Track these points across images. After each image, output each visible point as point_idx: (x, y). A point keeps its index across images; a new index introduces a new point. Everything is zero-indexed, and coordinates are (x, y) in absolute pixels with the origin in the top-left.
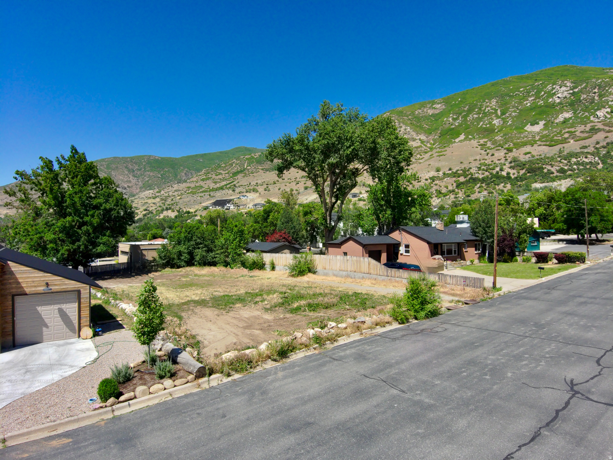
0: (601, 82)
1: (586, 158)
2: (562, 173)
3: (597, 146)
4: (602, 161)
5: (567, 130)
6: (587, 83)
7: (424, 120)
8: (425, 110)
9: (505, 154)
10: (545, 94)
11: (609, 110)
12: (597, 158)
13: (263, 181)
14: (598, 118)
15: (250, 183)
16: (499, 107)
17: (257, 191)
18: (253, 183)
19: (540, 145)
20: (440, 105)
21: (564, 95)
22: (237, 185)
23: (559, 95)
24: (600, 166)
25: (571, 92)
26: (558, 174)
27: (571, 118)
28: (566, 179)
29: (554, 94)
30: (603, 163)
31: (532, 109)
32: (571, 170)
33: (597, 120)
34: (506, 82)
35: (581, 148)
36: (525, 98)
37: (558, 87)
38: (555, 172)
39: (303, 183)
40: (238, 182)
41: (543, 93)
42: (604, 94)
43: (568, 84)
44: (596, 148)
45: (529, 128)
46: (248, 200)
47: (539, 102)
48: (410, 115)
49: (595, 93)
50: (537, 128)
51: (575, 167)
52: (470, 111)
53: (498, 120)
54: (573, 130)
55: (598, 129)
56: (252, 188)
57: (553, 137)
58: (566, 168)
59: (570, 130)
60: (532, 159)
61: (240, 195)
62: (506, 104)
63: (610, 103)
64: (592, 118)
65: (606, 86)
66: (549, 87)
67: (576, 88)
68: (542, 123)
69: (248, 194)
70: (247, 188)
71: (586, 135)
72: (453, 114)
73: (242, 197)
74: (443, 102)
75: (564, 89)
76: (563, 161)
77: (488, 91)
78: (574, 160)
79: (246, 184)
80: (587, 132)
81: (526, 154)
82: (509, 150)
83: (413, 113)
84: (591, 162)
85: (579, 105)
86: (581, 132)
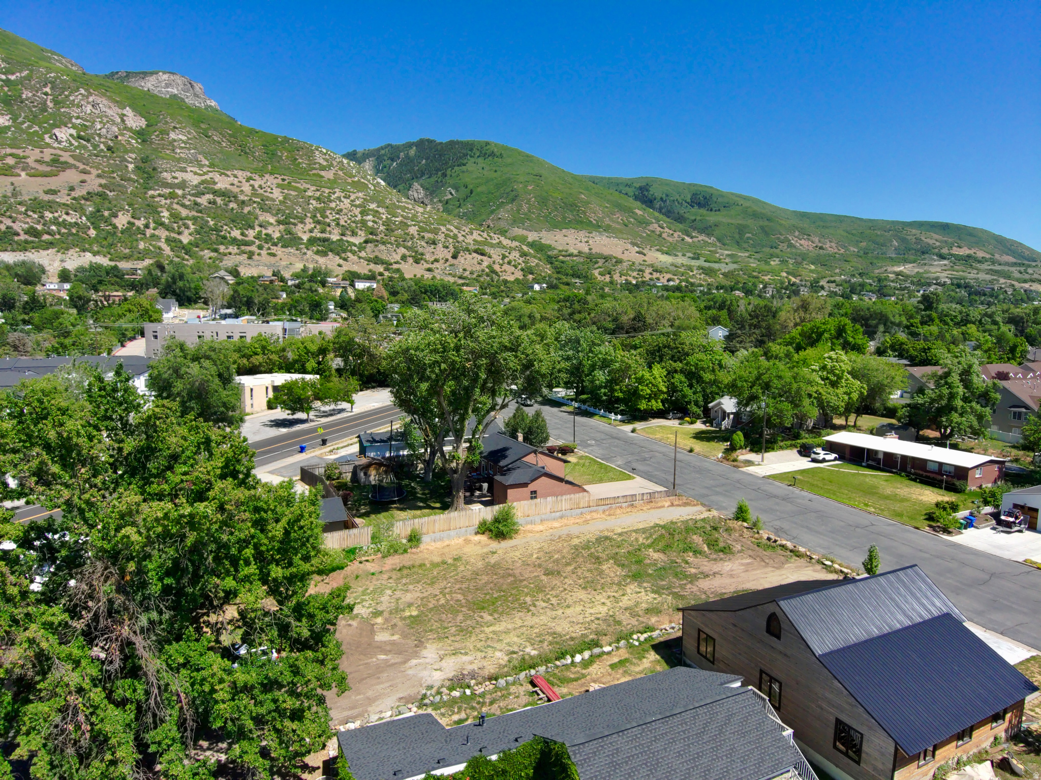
0: (56, 78)
1: (67, 214)
2: (35, 236)
3: (74, 194)
4: (92, 223)
5: (9, 151)
6: (31, 71)
11: (73, 132)
12: (84, 218)
14: (60, 142)
24: (93, 233)
26: (27, 237)
27: (9, 128)
28: (47, 249)
30: (95, 228)
32: (49, 233)
33: (56, 145)
35: (46, 193)
38: (22, 233)
42: (63, 102)
44: (74, 199)
49: (46, 94)
51: (54, 228)
54: (20, 152)
55: (66, 163)
58: (39, 227)
59: (14, 151)
63: (74, 120)
64: (48, 140)
65: (65, 89)
67: (13, 74)
71: (45, 168)
76: (30, 213)
78: (48, 215)
80: (47, 164)
84: (76, 223)
85: (20, 108)
86: (36, 161)
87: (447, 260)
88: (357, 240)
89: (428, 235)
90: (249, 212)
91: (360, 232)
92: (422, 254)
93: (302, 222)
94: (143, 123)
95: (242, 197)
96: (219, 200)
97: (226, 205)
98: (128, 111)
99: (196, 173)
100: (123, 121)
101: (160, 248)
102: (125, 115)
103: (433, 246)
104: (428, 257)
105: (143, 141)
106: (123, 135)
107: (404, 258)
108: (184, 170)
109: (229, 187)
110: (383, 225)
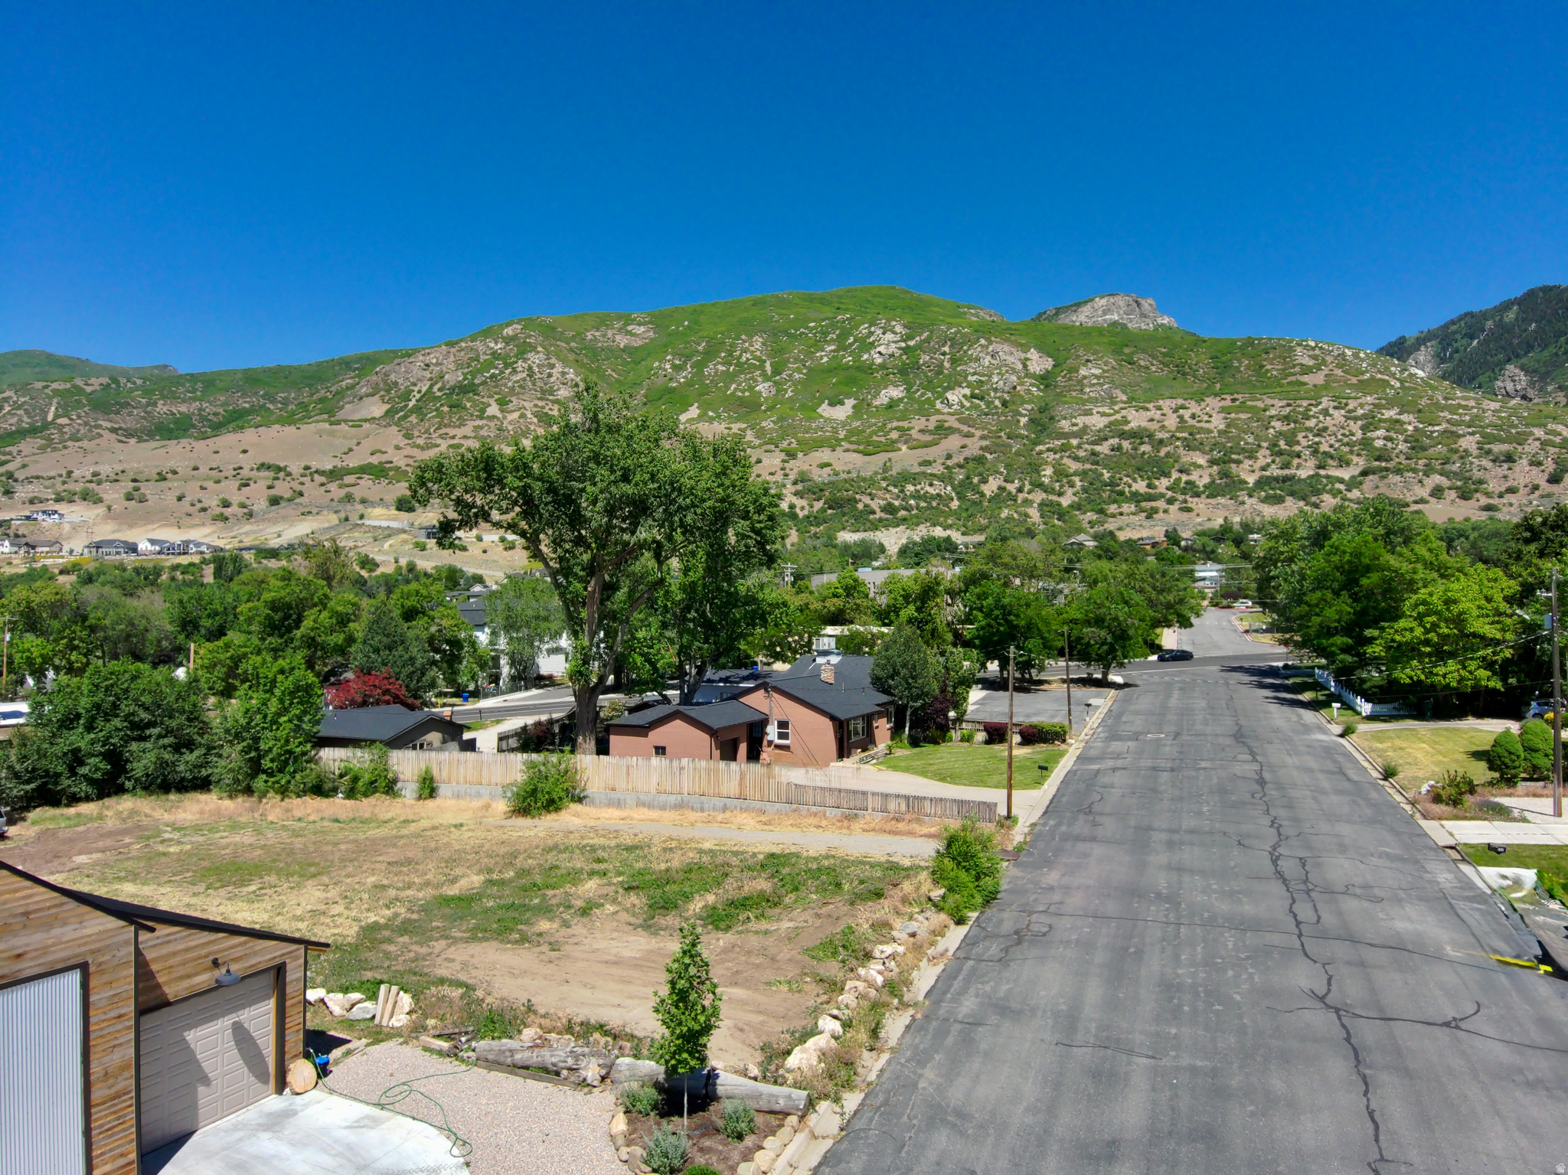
0: (956, 333)
1: (931, 485)
2: (891, 513)
3: (949, 463)
4: (958, 493)
5: (895, 424)
6: (932, 332)
7: (608, 359)
8: (610, 333)
9: (784, 461)
10: (855, 341)
11: (967, 391)
12: (949, 488)
13: (119, 468)
14: (950, 406)
15: (69, 473)
16: (769, 356)
17: (101, 500)
18: (83, 471)
19: (847, 450)
20: (642, 329)
21: (890, 351)
22: (20, 475)
23: (881, 349)
24: (955, 504)
25: (903, 345)
26: (883, 515)
27: (901, 400)
28: (898, 526)
29: (872, 345)
30: (959, 499)
31: (831, 370)
32: (905, 509)
33: (946, 410)
34: (782, 303)
35: (920, 464)
36: (818, 345)
37: (879, 332)
38: (878, 510)
39: (262, 484)
40: (24, 466)
41: (852, 339)
42: (961, 359)
43: (898, 329)
44: (947, 468)
45: (825, 410)
46: (67, 527)
47: (844, 357)
48: (573, 338)
49: (944, 354)
50: (842, 412)
51: (912, 502)
52: (709, 355)
53: (766, 385)
54: (905, 424)
55: (950, 428)
56: (78, 487)
57: (870, 436)
58: (896, 503)
59: (901, 424)
60: (833, 478)
61: (34, 508)
62: (781, 351)
63: (970, 378)
64: (938, 405)
65: (964, 343)
66: (863, 329)
67: (912, 338)
68: (850, 403)
69: (62, 508)
70: (60, 488)
71: (928, 438)
72: (674, 354)
73: (40, 517)
74: (650, 323)
75: (889, 336)
76: (891, 488)
77: (745, 315)
78: (910, 488)
79: (52, 473)
80: (931, 432)
81: (823, 466)
82: (791, 455)
83: (579, 336)
84: (938, 495)
85: (916, 375)
86: (921, 431)
87: (1536, 488)
88: (1346, 474)
89: (1497, 448)
90: (1168, 455)
91: (1355, 459)
92: (1481, 482)
93: (1250, 458)
94: (1049, 364)
95: (1160, 435)
96: (1126, 445)
97: (1135, 449)
98: (1033, 354)
99: (1103, 414)
100: (1025, 366)
101: (1027, 515)
102: (1027, 359)
103: (1506, 466)
104: (1493, 486)
105: (1047, 386)
106: (1022, 384)
107: (1437, 492)
108: (1088, 413)
109: (1144, 424)
110: (1406, 441)
